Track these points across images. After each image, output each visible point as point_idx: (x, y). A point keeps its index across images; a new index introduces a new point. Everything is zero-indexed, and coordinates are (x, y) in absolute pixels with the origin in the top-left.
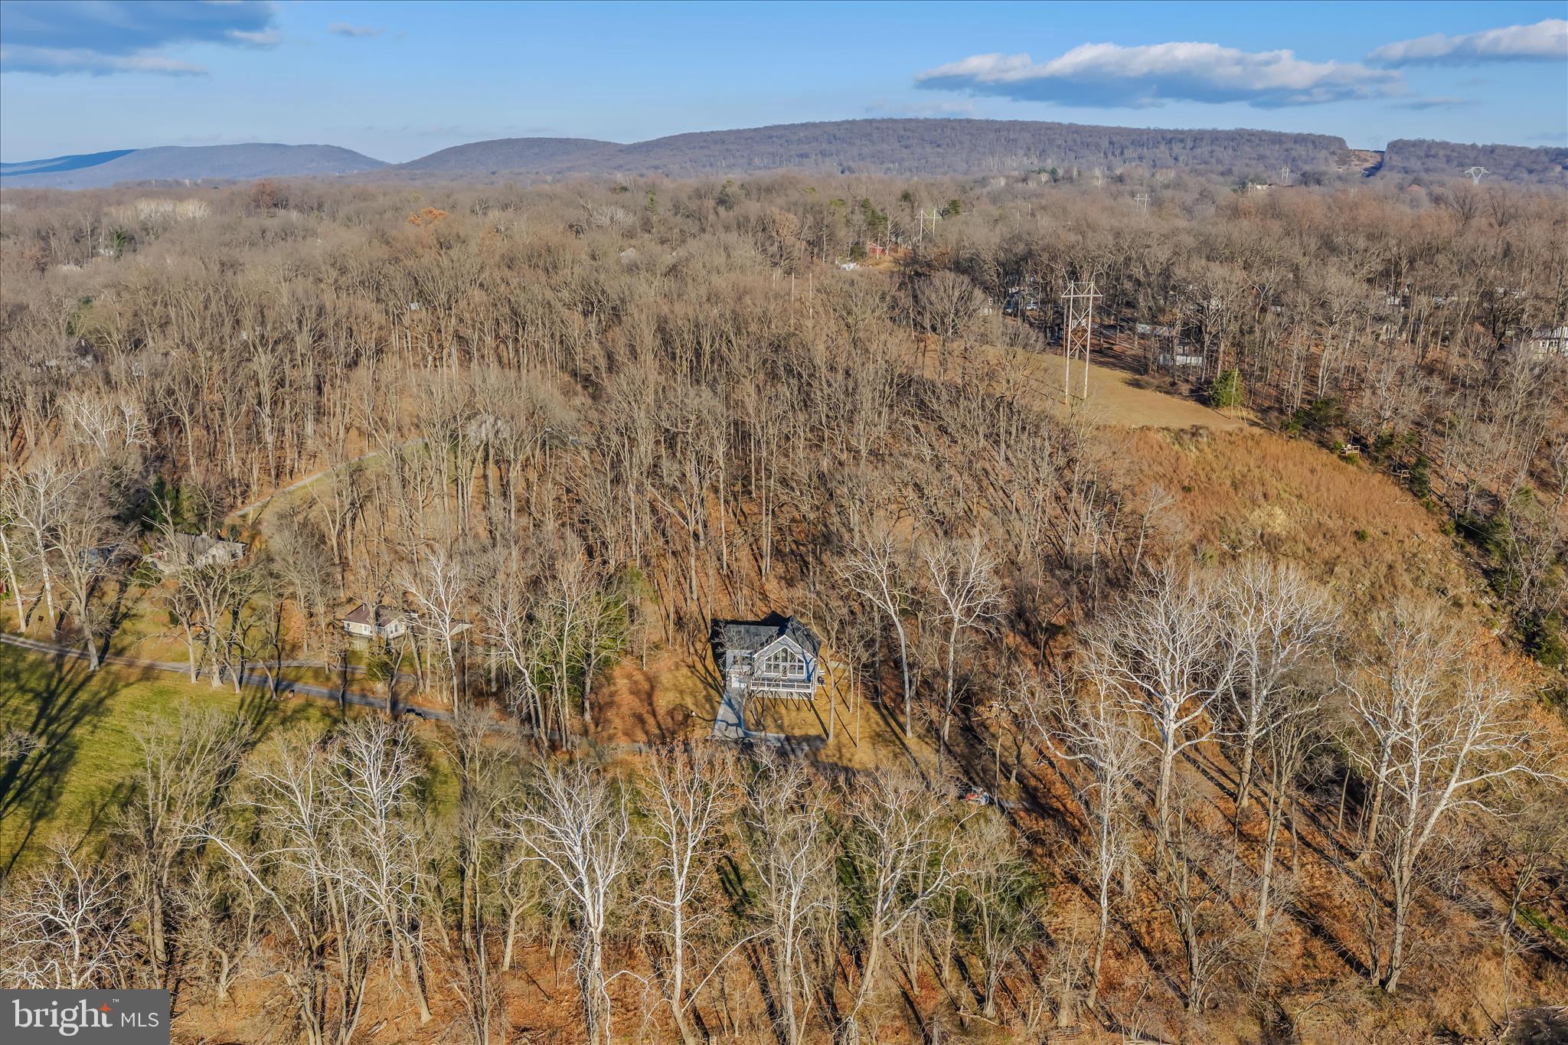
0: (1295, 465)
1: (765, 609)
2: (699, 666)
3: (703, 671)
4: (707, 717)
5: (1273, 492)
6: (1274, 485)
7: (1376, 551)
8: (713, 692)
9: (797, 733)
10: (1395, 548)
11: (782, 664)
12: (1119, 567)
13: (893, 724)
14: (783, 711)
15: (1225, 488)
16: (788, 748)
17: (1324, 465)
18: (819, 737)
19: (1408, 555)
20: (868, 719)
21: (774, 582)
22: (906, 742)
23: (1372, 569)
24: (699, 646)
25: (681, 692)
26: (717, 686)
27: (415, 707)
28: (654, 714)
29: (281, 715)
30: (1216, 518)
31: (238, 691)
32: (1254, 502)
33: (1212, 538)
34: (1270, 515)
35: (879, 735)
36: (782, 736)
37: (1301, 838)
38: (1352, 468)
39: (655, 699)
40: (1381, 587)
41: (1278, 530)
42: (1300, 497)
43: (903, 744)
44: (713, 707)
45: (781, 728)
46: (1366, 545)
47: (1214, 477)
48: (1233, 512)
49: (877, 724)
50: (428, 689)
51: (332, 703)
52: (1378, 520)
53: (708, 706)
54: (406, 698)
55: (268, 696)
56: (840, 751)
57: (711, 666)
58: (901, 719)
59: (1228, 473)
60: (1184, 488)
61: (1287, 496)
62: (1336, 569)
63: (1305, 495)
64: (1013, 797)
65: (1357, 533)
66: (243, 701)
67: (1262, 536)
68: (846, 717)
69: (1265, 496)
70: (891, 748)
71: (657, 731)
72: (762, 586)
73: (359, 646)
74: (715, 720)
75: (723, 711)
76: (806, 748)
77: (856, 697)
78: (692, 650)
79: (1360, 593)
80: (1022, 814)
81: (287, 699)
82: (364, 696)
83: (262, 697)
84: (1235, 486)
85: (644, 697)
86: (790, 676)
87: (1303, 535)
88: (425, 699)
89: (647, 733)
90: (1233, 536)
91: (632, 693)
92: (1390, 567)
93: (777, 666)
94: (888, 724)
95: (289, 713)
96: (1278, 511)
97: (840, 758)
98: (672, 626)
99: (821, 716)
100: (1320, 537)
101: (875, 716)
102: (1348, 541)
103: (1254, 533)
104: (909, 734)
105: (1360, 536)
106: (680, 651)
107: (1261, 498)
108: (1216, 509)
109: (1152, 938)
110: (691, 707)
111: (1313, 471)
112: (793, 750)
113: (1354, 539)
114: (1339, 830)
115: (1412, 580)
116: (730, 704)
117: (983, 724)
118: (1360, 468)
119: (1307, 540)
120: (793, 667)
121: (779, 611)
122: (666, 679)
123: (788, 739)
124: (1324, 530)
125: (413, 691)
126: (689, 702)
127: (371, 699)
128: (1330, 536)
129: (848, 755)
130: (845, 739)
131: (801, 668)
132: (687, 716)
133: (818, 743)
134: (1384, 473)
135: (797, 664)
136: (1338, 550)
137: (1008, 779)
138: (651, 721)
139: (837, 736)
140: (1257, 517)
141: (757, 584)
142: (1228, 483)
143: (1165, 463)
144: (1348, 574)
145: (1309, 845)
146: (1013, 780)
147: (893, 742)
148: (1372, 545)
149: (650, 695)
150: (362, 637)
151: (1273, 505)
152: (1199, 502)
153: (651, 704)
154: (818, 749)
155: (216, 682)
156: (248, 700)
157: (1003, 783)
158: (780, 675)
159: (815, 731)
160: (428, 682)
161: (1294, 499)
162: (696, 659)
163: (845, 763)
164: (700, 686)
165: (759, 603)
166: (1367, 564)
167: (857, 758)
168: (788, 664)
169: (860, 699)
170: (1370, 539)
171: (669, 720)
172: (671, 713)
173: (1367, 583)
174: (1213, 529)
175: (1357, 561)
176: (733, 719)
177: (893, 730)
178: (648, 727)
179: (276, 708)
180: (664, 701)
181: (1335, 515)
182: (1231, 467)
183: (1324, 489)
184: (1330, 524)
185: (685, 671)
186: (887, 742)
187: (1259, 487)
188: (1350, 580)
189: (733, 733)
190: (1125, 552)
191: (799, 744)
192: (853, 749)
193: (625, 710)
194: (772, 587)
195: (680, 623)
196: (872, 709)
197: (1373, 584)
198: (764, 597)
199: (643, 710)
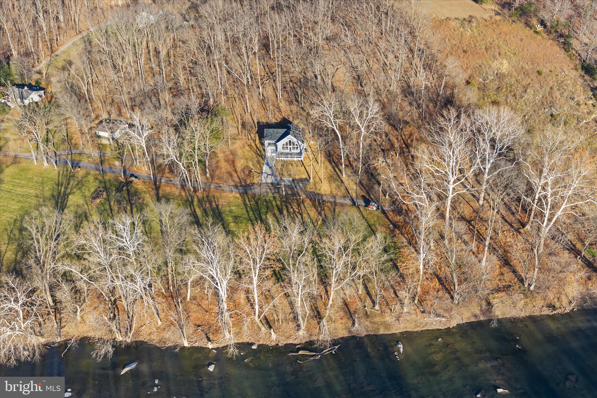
0: (514, 37)
1: (280, 116)
2: (253, 145)
3: (255, 148)
4: (259, 171)
5: (503, 52)
6: (504, 49)
7: (546, 80)
8: (260, 158)
9: (297, 177)
10: (554, 79)
11: (289, 147)
12: (434, 91)
13: (337, 170)
14: (291, 167)
15: (482, 50)
16: (293, 185)
17: (527, 36)
18: (306, 179)
19: (560, 82)
20: (326, 168)
21: (283, 102)
22: (343, 179)
23: (543, 89)
24: (252, 135)
25: (247, 159)
26: (261, 155)
27: (134, 173)
28: (236, 171)
29: (77, 179)
30: (477, 65)
31: (56, 168)
32: (494, 57)
33: (475, 76)
34: (501, 64)
35: (331, 177)
36: (291, 179)
37: (503, 218)
38: (539, 37)
39: (236, 163)
40: (546, 98)
41: (504, 71)
42: (515, 54)
43: (342, 181)
44: (260, 166)
45: (290, 175)
46: (542, 77)
47: (478, 45)
48: (485, 62)
49: (330, 170)
50: (138, 164)
51: (98, 172)
52: (548, 64)
53: (258, 166)
54: (129, 168)
55: (69, 170)
56: (315, 186)
57: (258, 145)
58: (340, 168)
59: (484, 42)
60: (464, 51)
61: (509, 53)
62: (528, 90)
63: (517, 53)
64: (387, 205)
65: (538, 72)
66: (59, 173)
67: (497, 74)
68: (317, 168)
69: (499, 54)
70: (337, 183)
71: (238, 180)
72: (278, 104)
73: (105, 142)
74: (262, 173)
75: (265, 168)
76: (301, 185)
77: (321, 158)
78: (250, 138)
79: (537, 101)
80: (391, 213)
81: (78, 171)
82: (111, 168)
83: (67, 171)
84: (486, 49)
85: (231, 163)
86: (293, 151)
87: (515, 73)
88: (137, 168)
89: (233, 181)
90: (484, 75)
91: (226, 161)
92: (551, 88)
93: (287, 148)
94: (335, 171)
95: (80, 178)
96: (505, 61)
97: (316, 189)
98: (240, 126)
99: (307, 168)
100: (522, 74)
101: (330, 167)
102: (534, 76)
103: (494, 73)
104: (344, 176)
105: (539, 73)
106: (244, 138)
107: (497, 55)
108: (478, 61)
109: (441, 271)
110: (252, 167)
111: (521, 40)
112: (296, 186)
113: (537, 74)
114: (519, 213)
115: (560, 94)
116: (268, 164)
117: (375, 168)
118: (542, 37)
119: (517, 76)
120: (294, 148)
121: (286, 117)
122: (239, 152)
123: (293, 180)
124: (524, 70)
125: (132, 165)
126: (250, 165)
127: (114, 170)
128: (526, 74)
129: (319, 188)
130: (317, 179)
131: (297, 148)
132: (250, 172)
133: (306, 182)
134: (553, 40)
135: (295, 146)
136: (529, 80)
137: (385, 196)
138: (235, 175)
139: (314, 178)
140: (495, 65)
141: (276, 104)
142: (484, 47)
143: (456, 38)
144: (533, 92)
145: (506, 221)
146: (387, 196)
147: (337, 180)
148: (545, 77)
149: (233, 162)
150: (105, 138)
151: (503, 58)
152: (470, 58)
153: (234, 166)
154: (306, 185)
155: (46, 164)
156: (61, 172)
157: (383, 198)
158: (288, 151)
159: (304, 176)
160: (138, 161)
161: (512, 55)
162: (252, 141)
163: (318, 191)
164: (254, 155)
165: (277, 113)
166: (541, 87)
167: (322, 189)
168: (292, 147)
169: (323, 158)
170: (544, 75)
171: (243, 174)
172: (243, 170)
173: (541, 96)
174: (476, 71)
175: (537, 86)
176: (269, 172)
177: (337, 174)
178: (234, 178)
179: (74, 176)
180: (240, 164)
181: (529, 63)
182: (485, 39)
183: (526, 49)
184: (527, 67)
185: (247, 148)
186: (335, 180)
187: (497, 50)
188: (533, 95)
189: (270, 180)
190: (437, 84)
191: (298, 183)
192: (321, 184)
193: (223, 170)
194: (283, 105)
195: (243, 125)
196: (328, 164)
197: (543, 97)
198: (280, 111)
199: (231, 170)
